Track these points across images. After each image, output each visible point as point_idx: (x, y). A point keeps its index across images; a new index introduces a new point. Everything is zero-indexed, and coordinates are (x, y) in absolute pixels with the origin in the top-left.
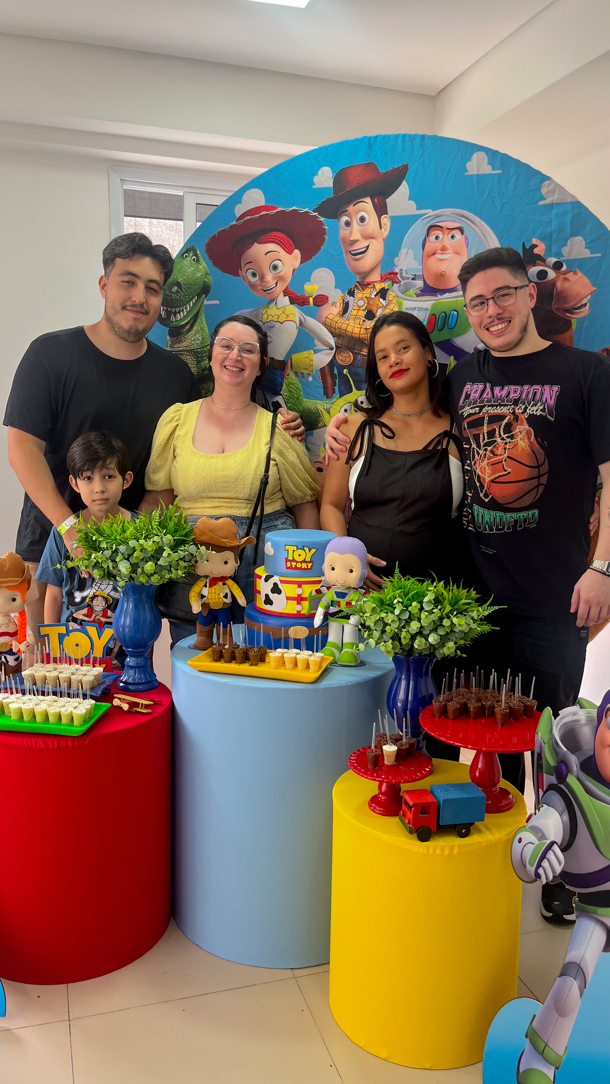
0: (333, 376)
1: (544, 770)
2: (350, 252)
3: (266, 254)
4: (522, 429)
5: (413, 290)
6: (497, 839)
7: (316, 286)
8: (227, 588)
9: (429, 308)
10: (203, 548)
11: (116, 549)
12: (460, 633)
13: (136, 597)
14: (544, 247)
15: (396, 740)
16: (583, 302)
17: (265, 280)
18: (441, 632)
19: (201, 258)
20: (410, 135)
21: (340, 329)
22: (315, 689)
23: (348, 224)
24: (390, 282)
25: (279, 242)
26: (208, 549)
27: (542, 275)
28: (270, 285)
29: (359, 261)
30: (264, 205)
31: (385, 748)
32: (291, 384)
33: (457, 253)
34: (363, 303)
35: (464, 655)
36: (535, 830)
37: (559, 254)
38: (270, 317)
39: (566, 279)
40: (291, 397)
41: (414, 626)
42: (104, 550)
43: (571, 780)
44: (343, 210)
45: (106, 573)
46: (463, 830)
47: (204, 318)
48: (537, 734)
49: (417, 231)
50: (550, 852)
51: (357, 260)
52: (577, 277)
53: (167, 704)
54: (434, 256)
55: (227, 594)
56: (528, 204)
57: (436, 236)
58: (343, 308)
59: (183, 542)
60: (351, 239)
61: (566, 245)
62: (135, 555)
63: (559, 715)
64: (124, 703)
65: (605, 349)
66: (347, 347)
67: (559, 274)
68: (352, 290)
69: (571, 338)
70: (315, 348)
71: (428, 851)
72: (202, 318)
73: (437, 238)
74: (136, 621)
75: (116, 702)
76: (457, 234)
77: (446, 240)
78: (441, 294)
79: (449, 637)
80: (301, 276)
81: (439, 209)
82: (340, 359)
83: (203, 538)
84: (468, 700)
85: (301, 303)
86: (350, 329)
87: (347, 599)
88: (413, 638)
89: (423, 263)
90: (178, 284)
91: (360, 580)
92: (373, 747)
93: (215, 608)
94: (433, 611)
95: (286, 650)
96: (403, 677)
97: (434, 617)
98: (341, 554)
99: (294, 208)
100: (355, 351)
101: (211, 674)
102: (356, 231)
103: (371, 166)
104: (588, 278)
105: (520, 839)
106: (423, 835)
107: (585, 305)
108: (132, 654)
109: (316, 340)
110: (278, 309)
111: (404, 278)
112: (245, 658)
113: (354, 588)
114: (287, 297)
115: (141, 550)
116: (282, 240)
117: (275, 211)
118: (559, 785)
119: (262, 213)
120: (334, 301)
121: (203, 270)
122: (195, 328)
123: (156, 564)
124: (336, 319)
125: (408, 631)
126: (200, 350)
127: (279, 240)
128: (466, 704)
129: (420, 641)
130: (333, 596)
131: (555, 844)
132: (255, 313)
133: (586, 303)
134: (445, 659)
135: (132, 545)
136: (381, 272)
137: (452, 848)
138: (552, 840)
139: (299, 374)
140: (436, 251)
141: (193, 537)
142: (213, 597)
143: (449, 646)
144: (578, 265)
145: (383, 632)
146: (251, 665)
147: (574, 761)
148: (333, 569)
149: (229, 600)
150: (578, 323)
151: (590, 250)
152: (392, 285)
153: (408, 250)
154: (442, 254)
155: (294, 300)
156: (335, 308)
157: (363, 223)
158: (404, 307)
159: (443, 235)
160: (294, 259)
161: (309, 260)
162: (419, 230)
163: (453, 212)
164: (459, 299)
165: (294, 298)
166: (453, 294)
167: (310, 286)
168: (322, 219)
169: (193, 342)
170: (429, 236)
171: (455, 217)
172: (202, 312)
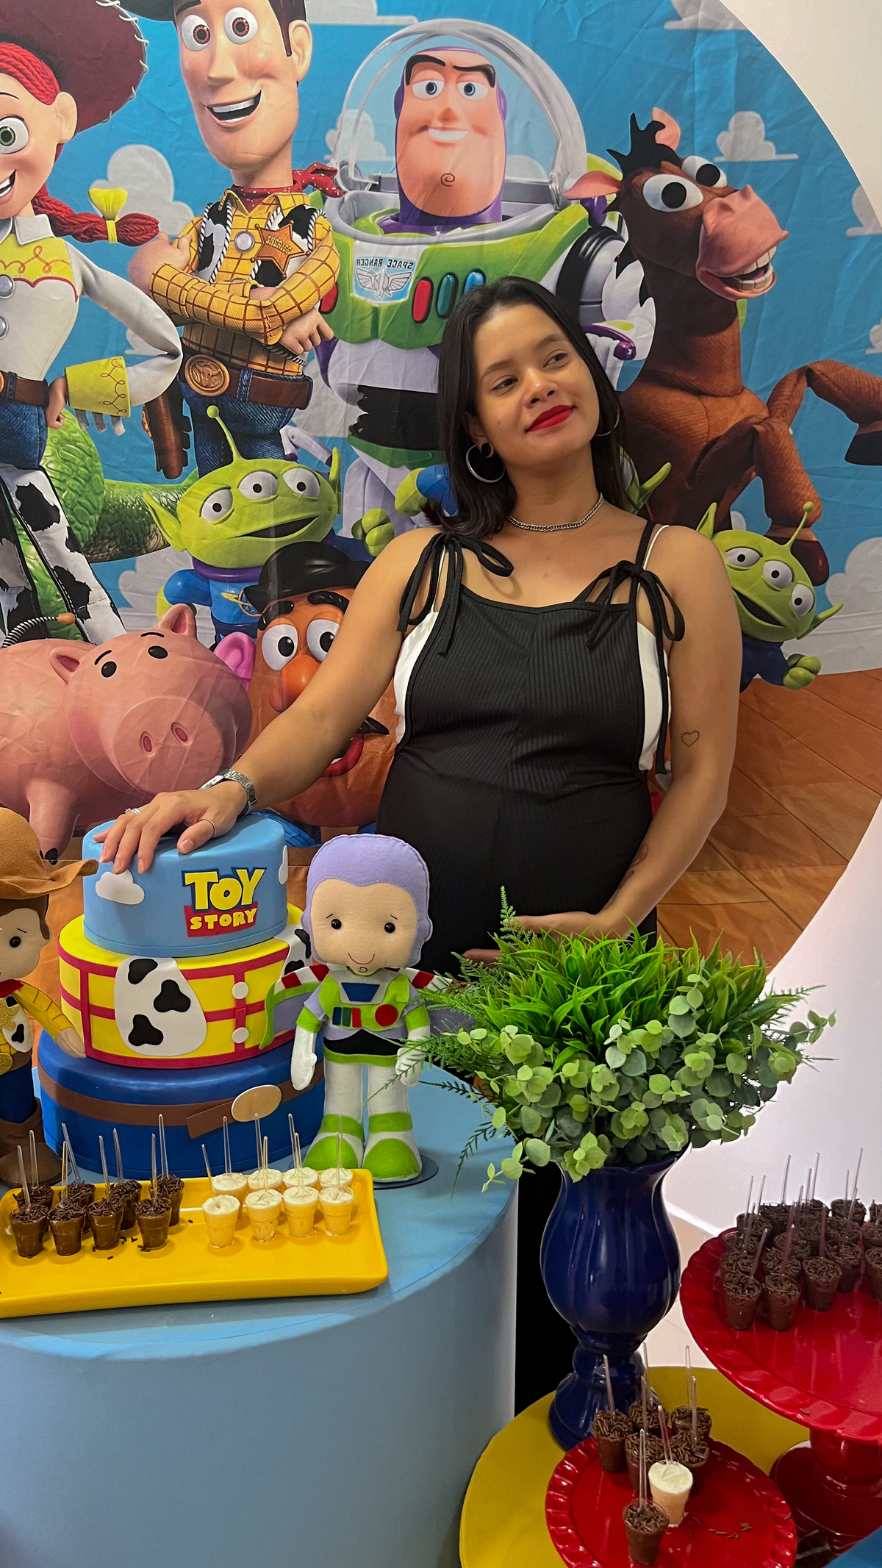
0: (180, 423)
2: (211, 109)
7: (123, 193)
8: (21, 1010)
9: (417, 262)
14: (679, 131)
16: (762, 263)
21: (193, 305)
23: (202, 35)
24: (318, 191)
25: (14, 70)
27: (674, 194)
29: (234, 135)
32: (68, 441)
33: (479, 130)
34: (250, 242)
37: (710, 149)
39: (725, 208)
40: (69, 476)
49: (383, 64)
51: (230, 130)
52: (748, 204)
54: (424, 135)
55: (21, 1029)
56: (643, 24)
57: (428, 82)
58: (198, 252)
60: (213, 75)
61: (725, 128)
66: (214, 350)
67: (711, 196)
68: (220, 208)
69: (736, 344)
70: (128, 352)
73: (430, 88)
76: (479, 81)
77: (451, 93)
78: (444, 230)
80: (80, 162)
81: (434, 17)
82: (196, 381)
85: (84, 233)
86: (218, 306)
87: (380, 1000)
89: (399, 149)
91: (415, 947)
98: (360, 884)
100: (234, 361)
102: (224, 57)
104: (772, 207)
107: (765, 268)
109: (130, 333)
111: (352, 185)
113: (396, 970)
114: (45, 216)
116: (22, 67)
120: (173, 233)
124: (182, 279)
127: (13, 66)
130: (337, 994)
133: (768, 264)
136: (293, 165)
139: (89, 417)
140: (429, 122)
144: (752, 176)
146: (145, 1248)
148: (337, 925)
149: (27, 1045)
150: (750, 308)
151: (776, 145)
152: (321, 200)
153: (360, 114)
154: (443, 129)
155: (65, 224)
156: (177, 252)
157: (242, 36)
158: (354, 257)
159: (446, 82)
160: (58, 116)
161: (101, 121)
162: (387, 66)
163: (469, 28)
164: (486, 243)
165: (63, 221)
166: (473, 232)
167: (107, 191)
168: (132, 18)
170: (412, 83)
171: (473, 41)
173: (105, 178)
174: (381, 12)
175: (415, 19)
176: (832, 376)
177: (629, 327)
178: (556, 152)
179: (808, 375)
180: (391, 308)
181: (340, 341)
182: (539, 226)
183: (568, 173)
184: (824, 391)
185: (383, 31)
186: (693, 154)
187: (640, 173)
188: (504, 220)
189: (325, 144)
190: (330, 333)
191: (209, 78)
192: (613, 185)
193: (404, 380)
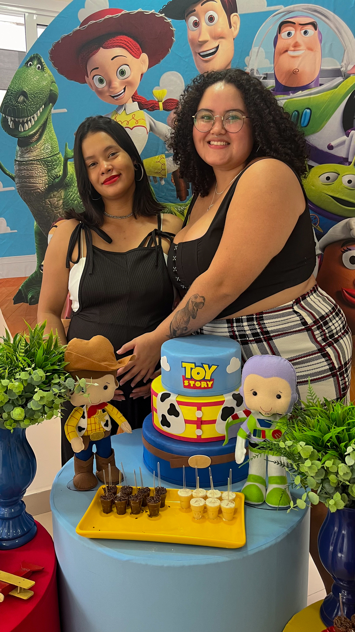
2: (199, 54)
3: (112, 59)
7: (165, 91)
8: (107, 415)
17: (113, 86)
19: (46, 66)
23: (196, 24)
25: (125, 46)
29: (208, 63)
33: (310, 49)
44: (191, 10)
47: (52, 127)
54: (286, 53)
55: (107, 421)
57: (288, 32)
60: (200, 40)
72: (51, 126)
73: (289, 34)
76: (310, 30)
78: (294, 93)
80: (149, 80)
81: (292, 5)
85: (151, 108)
89: (275, 61)
90: (24, 94)
98: (265, 377)
99: (140, 10)
102: (205, 31)
110: (127, 114)
114: (136, 102)
116: (128, 44)
117: (120, 14)
119: (106, 17)
121: (49, 78)
122: (43, 137)
126: (50, 159)
127: (125, 44)
139: (152, 178)
140: (288, 48)
142: (94, 428)
148: (255, 394)
149: (109, 428)
153: (259, 48)
154: (294, 50)
155: (143, 105)
157: (212, 22)
159: (296, 31)
160: (142, 63)
161: (157, 63)
162: (270, 27)
163: (306, 7)
164: (312, 96)
165: (143, 104)
166: (306, 92)
167: (159, 91)
168: (169, 20)
169: (43, 151)
170: (281, 33)
171: (307, 13)
172: (50, 121)
173: (159, 85)
174: (268, 5)
175: (283, 6)
178: (344, 54)
182: (336, 87)
183: (349, 63)
185: (269, 13)
188: (320, 86)
189: (245, 63)
191: (199, 41)
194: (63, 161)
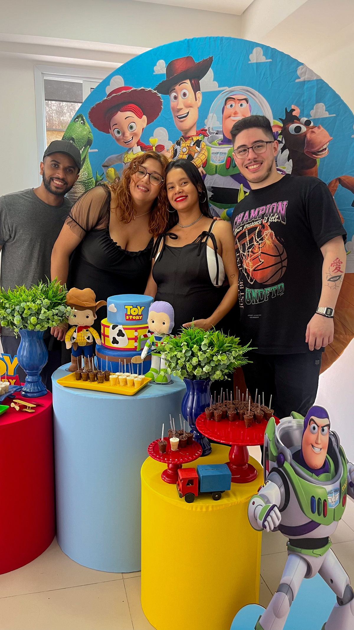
1: (269, 458)
2: (177, 117)
3: (125, 119)
4: (268, 232)
5: (217, 141)
6: (239, 501)
7: (157, 139)
8: (90, 333)
9: (227, 153)
10: (69, 308)
11: (14, 308)
12: (224, 365)
13: (30, 338)
14: (299, 111)
15: (179, 434)
16: (324, 147)
17: (126, 136)
18: (213, 364)
19: (86, 122)
20: (214, 37)
22: (134, 400)
23: (176, 98)
24: (202, 135)
25: (133, 111)
26: (72, 308)
27: (298, 129)
28: (128, 139)
29: (183, 123)
30: (124, 86)
31: (171, 440)
33: (244, 116)
34: (186, 150)
35: (229, 379)
36: (263, 497)
37: (308, 115)
38: (129, 159)
39: (313, 132)
41: (195, 361)
42: (7, 308)
43: (286, 465)
44: (172, 88)
45: (10, 323)
46: (217, 496)
47: (89, 161)
48: (265, 434)
49: (219, 101)
50: (272, 511)
51: (181, 121)
52: (320, 130)
53: (47, 406)
54: (230, 118)
55: (89, 337)
56: (289, 82)
57: (230, 105)
58: (173, 153)
59: (60, 304)
60: (178, 108)
61: (313, 109)
62: (25, 312)
63: (280, 422)
64: (17, 406)
65: (338, 178)
67: (308, 129)
68: (179, 142)
69: (316, 172)
71: (192, 509)
73: (231, 106)
74: (31, 353)
75: (13, 405)
76: (244, 103)
77: (237, 107)
79: (217, 368)
80: (148, 133)
81: (232, 86)
83: (71, 302)
84: (229, 409)
87: (162, 341)
88: (195, 368)
89: (223, 123)
90: (73, 139)
91: (170, 329)
92: (162, 439)
93: (82, 346)
94: (207, 351)
95: (122, 373)
96: (191, 393)
97: (208, 355)
98: (157, 312)
99: (142, 88)
101: (72, 389)
102: (181, 103)
103: (189, 59)
104: (327, 130)
105: (254, 502)
106: (190, 500)
107: (325, 149)
108: (30, 374)
110: (134, 154)
111: (211, 133)
112: (95, 378)
113: (167, 334)
114: (139, 147)
115: (29, 309)
116: (135, 110)
117: (131, 90)
118: (278, 468)
119: (123, 92)
120: (168, 149)
121: (88, 130)
122: (83, 167)
123: (38, 318)
125: (191, 364)
126: (87, 181)
127: (133, 109)
128: (227, 412)
129: (198, 371)
130: (153, 339)
131: (276, 507)
132: (120, 156)
133: (326, 148)
134: (217, 382)
135: (23, 306)
136: (197, 129)
137: (207, 508)
138: (274, 504)
140: (231, 115)
141: (66, 300)
142: (80, 339)
143: (217, 374)
144: (321, 122)
145: (177, 364)
146: (98, 383)
147: (289, 453)
148: (153, 322)
149: (91, 341)
150: (321, 161)
151: (328, 112)
152: (203, 138)
153: (213, 114)
154: (234, 116)
156: (169, 153)
157: (185, 97)
158: (211, 152)
159: (235, 104)
160: (143, 122)
161: (152, 122)
163: (241, 88)
165: (143, 147)
167: (153, 139)
168: (160, 95)
169: (83, 176)
170: (226, 105)
171: (243, 92)
172: (88, 157)
174: (219, 87)
175: (227, 88)
176: (347, 180)
177: (285, 168)
179: (339, 180)
180: (220, 165)
181: (207, 175)
184: (344, 185)
185: (220, 92)
186: (304, 117)
187: (288, 124)
190: (205, 173)
191: (177, 109)
192: (280, 128)
193: (223, 185)
194: (95, 182)
